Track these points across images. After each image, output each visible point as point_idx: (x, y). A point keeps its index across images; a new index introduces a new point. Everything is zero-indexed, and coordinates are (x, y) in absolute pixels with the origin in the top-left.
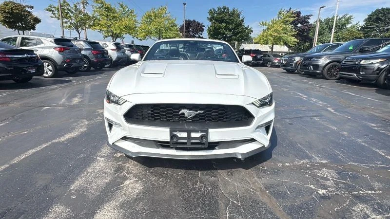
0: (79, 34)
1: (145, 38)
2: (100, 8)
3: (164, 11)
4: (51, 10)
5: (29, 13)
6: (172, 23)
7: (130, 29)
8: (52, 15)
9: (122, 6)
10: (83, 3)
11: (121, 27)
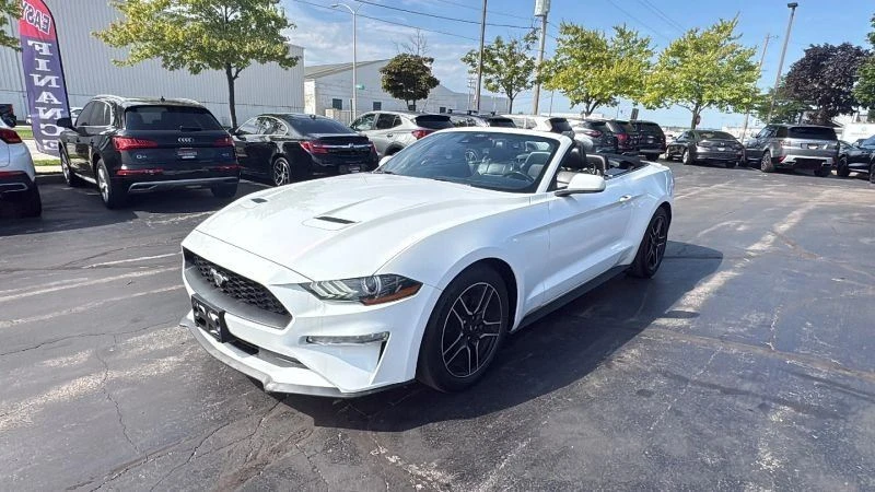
0: (512, 99)
1: (658, 102)
2: (572, 42)
3: (725, 33)
4: (470, 60)
5: (428, 69)
6: (741, 61)
7: (628, 82)
8: (471, 68)
9: (622, 33)
10: (527, 39)
11: (605, 82)
